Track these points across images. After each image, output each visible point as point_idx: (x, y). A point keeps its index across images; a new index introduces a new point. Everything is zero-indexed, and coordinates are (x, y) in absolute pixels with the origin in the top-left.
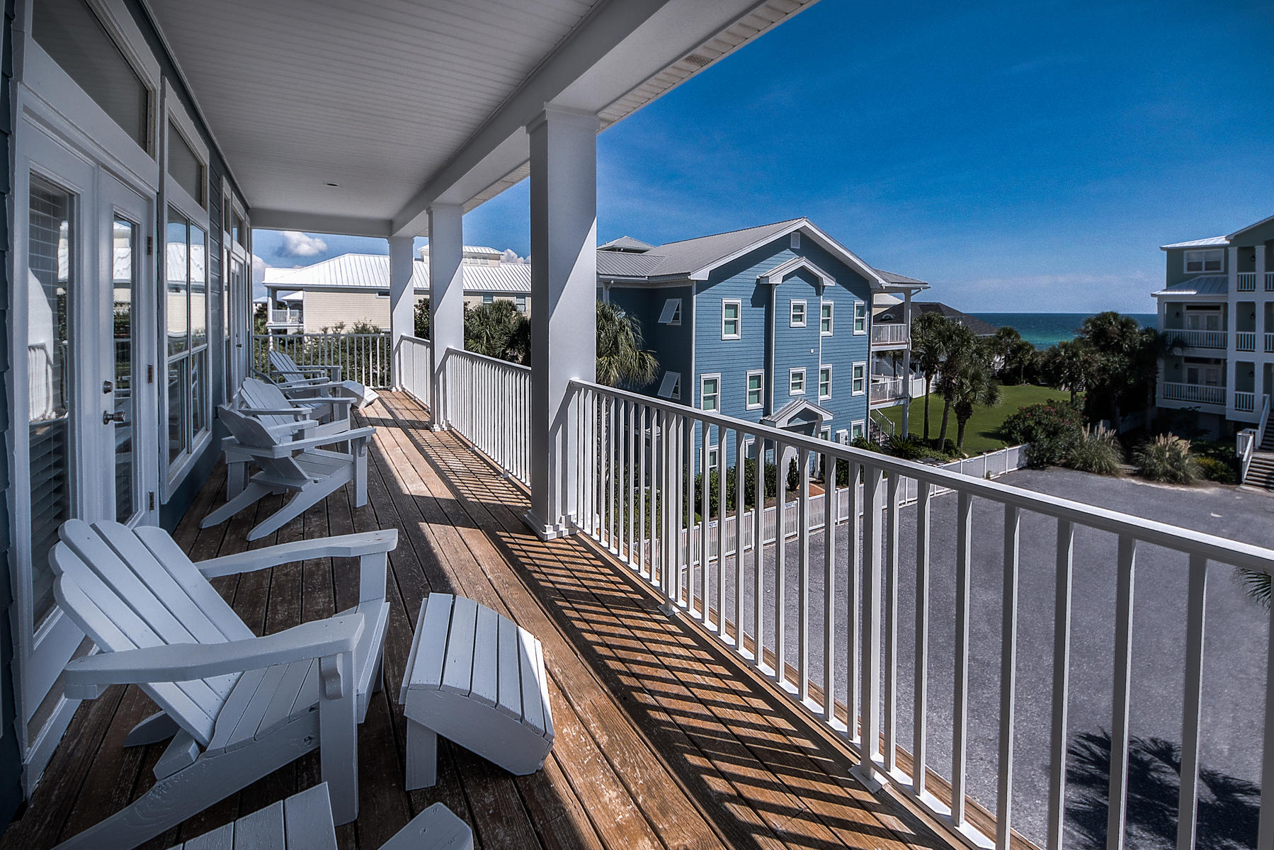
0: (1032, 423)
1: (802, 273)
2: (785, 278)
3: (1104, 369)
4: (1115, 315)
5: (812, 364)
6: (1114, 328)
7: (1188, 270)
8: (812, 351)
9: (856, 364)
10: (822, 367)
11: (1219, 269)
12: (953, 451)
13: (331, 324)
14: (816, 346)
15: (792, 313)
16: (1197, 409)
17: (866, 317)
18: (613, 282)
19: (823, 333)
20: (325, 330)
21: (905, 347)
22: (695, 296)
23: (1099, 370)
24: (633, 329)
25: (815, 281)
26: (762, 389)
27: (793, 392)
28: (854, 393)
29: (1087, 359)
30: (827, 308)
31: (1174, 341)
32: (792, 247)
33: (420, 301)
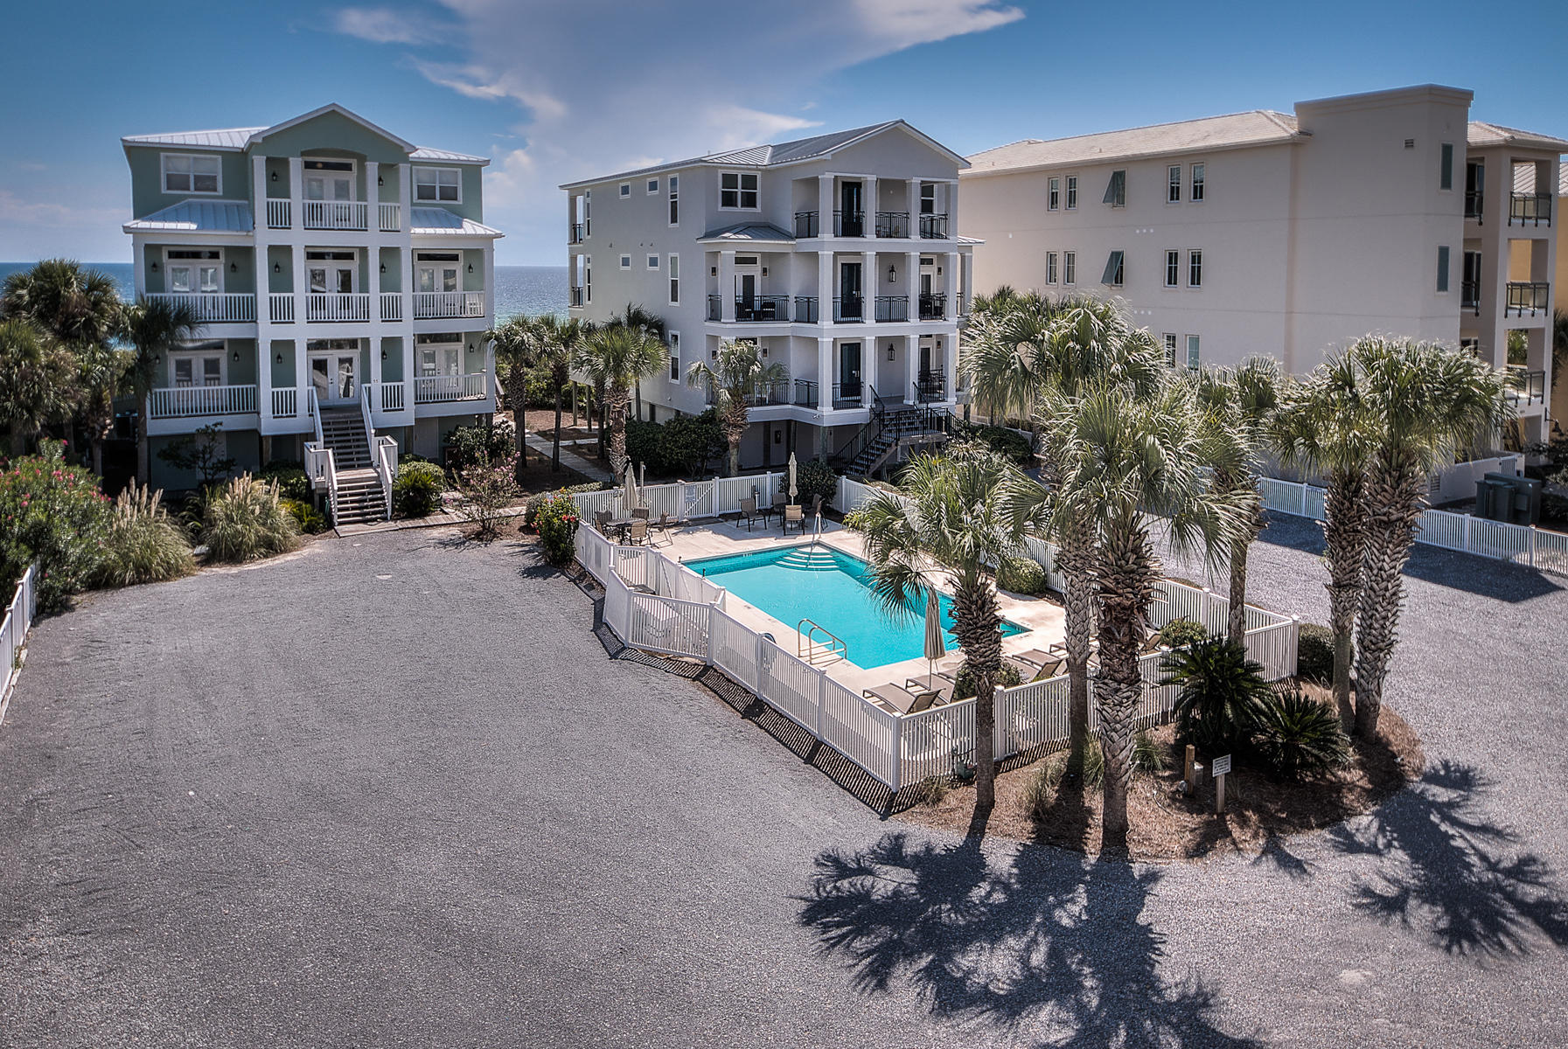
7: (168, 188)
11: (215, 190)
16: (219, 427)
31: (177, 315)
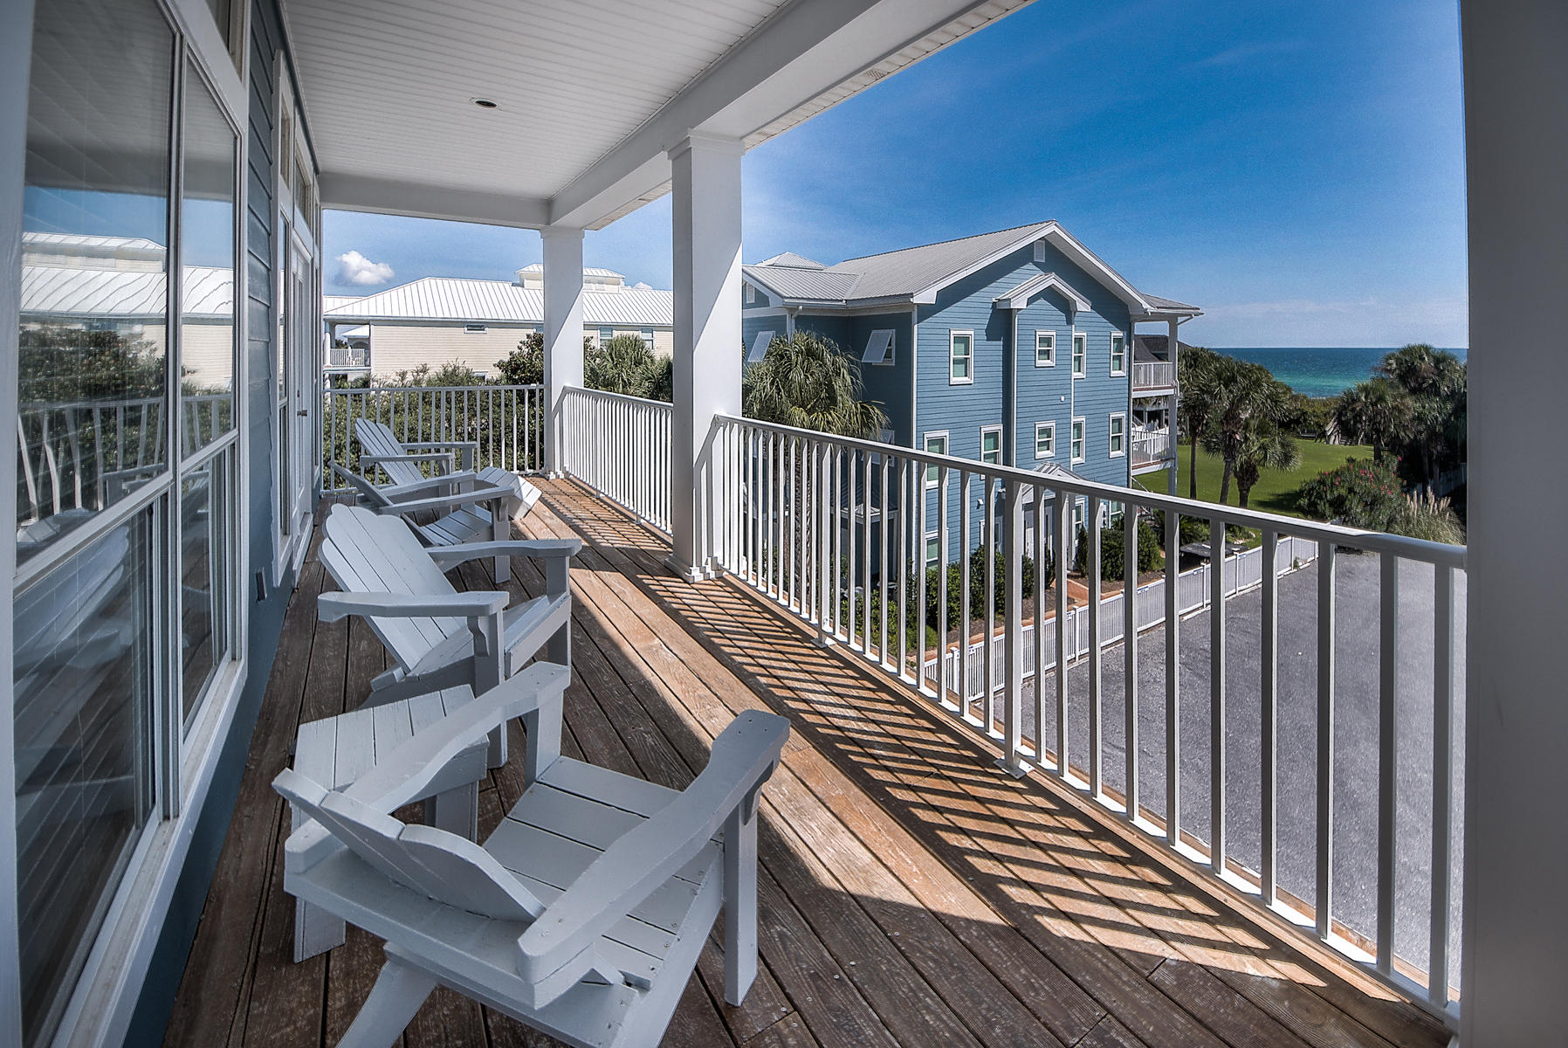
0: (1343, 492)
1: (1051, 294)
2: (1031, 301)
3: (1419, 418)
4: (1427, 349)
5: (1062, 416)
6: (1427, 364)
8: (1063, 398)
9: (1113, 415)
10: (1074, 420)
12: (1237, 530)
13: (410, 366)
14: (1068, 391)
15: (1038, 348)
17: (1125, 353)
18: (801, 307)
19: (1076, 375)
20: (403, 375)
21: (1171, 392)
22: (916, 326)
23: (1414, 419)
24: (851, 372)
25: (1065, 306)
26: (1000, 450)
27: (1039, 454)
28: (1113, 454)
29: (1397, 406)
30: (1079, 340)
32: (1035, 260)
33: (528, 336)
